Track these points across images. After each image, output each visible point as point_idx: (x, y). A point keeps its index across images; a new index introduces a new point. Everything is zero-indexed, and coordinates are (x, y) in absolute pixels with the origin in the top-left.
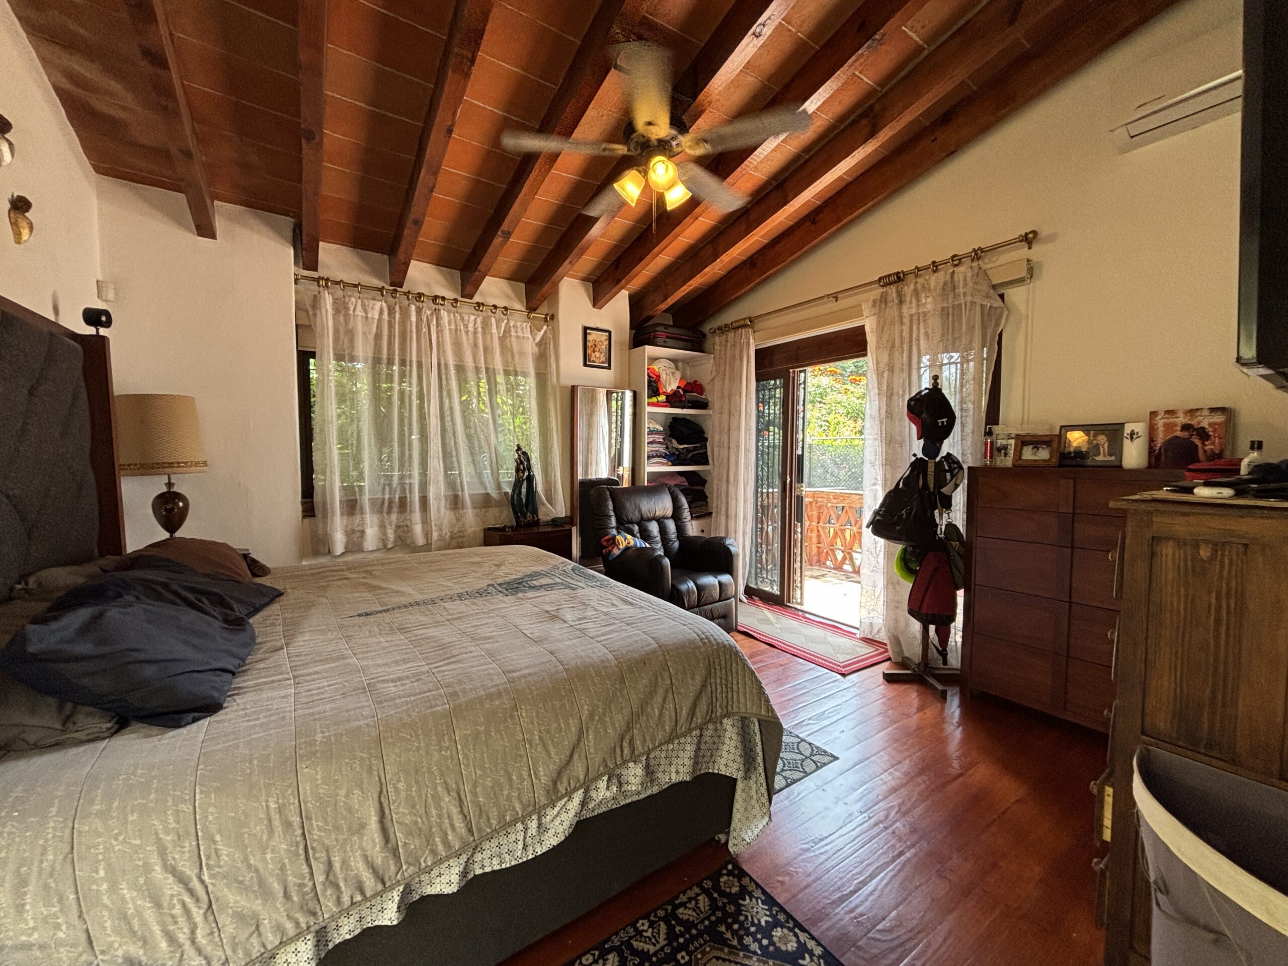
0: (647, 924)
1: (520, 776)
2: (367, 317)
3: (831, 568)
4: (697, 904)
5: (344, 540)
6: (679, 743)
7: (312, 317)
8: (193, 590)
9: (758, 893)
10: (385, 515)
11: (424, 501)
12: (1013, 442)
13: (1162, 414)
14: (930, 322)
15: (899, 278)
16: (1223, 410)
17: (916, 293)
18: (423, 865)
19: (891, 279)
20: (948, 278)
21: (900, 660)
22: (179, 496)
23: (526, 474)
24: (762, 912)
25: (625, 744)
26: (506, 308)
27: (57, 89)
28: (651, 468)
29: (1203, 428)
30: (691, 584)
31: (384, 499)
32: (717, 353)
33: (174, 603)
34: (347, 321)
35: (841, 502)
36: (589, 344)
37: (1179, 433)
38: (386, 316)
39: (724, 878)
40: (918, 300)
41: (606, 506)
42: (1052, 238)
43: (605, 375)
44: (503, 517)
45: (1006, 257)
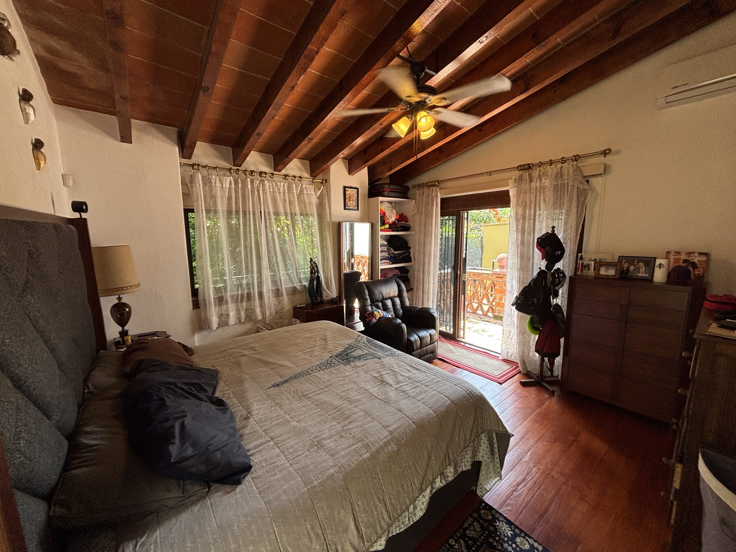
0: (454, 542)
1: (407, 486)
2: (222, 187)
3: (470, 313)
4: (474, 527)
5: (218, 320)
6: (466, 451)
7: (190, 188)
8: (186, 384)
9: (501, 519)
10: (239, 303)
11: (261, 294)
12: (593, 263)
13: (673, 253)
14: (547, 194)
15: (529, 167)
16: (706, 254)
17: (540, 177)
18: (373, 540)
19: (526, 167)
20: (559, 170)
21: (526, 372)
22: (125, 305)
23: (316, 274)
24: (507, 529)
25: (447, 458)
26: (300, 177)
27: (37, 56)
28: (383, 266)
29: (694, 263)
30: (416, 337)
31: (238, 295)
32: (417, 200)
33: (187, 398)
34: (211, 190)
35: (477, 277)
36: (347, 197)
37: (681, 264)
38: (233, 186)
39: (482, 511)
40: (541, 180)
41: (365, 293)
42: (618, 152)
43: (355, 214)
44: (303, 300)
45: (590, 161)
